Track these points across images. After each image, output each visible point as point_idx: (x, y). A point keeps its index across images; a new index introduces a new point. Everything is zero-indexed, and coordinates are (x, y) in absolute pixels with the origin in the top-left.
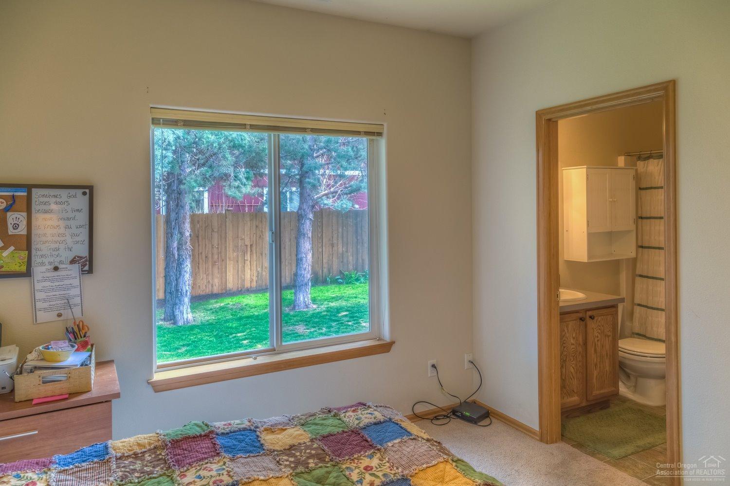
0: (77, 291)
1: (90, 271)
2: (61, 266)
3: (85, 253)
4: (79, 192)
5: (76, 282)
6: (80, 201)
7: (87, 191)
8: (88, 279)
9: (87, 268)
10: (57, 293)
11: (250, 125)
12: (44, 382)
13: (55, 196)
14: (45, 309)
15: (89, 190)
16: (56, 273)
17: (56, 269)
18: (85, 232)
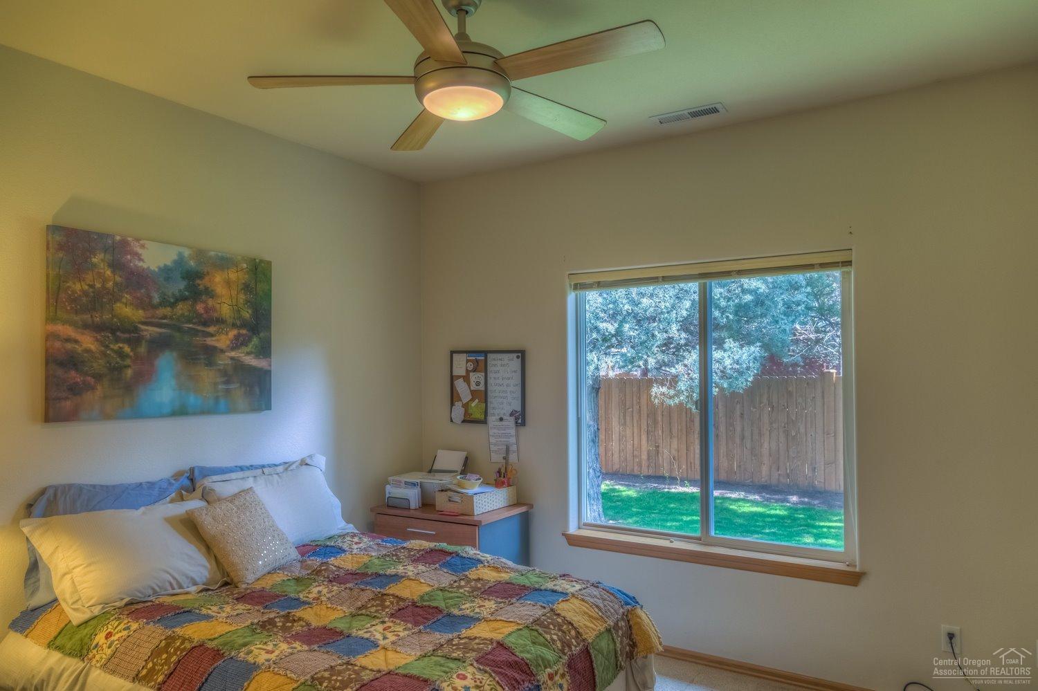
0: (513, 440)
1: (523, 424)
2: (505, 418)
3: (519, 408)
4: (515, 355)
5: (513, 432)
6: (515, 364)
7: (520, 354)
8: (522, 430)
9: (520, 421)
10: (502, 440)
11: (663, 277)
12: (450, 501)
13: (501, 360)
14: (496, 451)
15: (522, 354)
16: (501, 423)
17: (501, 419)
18: (519, 389)
